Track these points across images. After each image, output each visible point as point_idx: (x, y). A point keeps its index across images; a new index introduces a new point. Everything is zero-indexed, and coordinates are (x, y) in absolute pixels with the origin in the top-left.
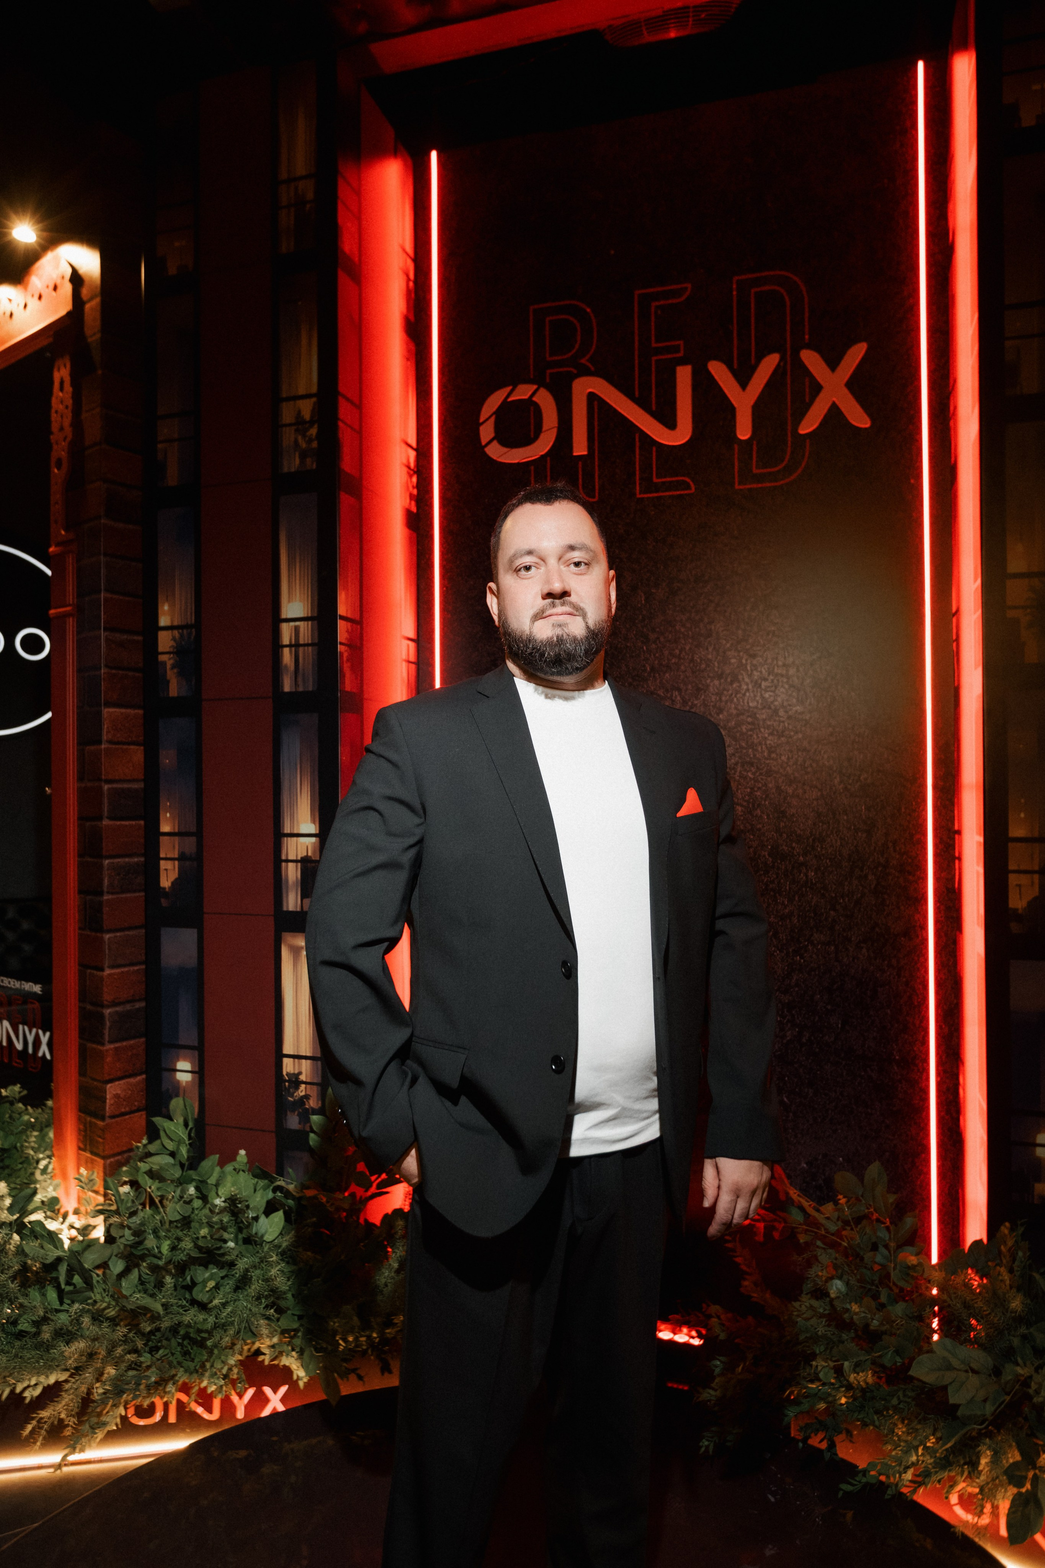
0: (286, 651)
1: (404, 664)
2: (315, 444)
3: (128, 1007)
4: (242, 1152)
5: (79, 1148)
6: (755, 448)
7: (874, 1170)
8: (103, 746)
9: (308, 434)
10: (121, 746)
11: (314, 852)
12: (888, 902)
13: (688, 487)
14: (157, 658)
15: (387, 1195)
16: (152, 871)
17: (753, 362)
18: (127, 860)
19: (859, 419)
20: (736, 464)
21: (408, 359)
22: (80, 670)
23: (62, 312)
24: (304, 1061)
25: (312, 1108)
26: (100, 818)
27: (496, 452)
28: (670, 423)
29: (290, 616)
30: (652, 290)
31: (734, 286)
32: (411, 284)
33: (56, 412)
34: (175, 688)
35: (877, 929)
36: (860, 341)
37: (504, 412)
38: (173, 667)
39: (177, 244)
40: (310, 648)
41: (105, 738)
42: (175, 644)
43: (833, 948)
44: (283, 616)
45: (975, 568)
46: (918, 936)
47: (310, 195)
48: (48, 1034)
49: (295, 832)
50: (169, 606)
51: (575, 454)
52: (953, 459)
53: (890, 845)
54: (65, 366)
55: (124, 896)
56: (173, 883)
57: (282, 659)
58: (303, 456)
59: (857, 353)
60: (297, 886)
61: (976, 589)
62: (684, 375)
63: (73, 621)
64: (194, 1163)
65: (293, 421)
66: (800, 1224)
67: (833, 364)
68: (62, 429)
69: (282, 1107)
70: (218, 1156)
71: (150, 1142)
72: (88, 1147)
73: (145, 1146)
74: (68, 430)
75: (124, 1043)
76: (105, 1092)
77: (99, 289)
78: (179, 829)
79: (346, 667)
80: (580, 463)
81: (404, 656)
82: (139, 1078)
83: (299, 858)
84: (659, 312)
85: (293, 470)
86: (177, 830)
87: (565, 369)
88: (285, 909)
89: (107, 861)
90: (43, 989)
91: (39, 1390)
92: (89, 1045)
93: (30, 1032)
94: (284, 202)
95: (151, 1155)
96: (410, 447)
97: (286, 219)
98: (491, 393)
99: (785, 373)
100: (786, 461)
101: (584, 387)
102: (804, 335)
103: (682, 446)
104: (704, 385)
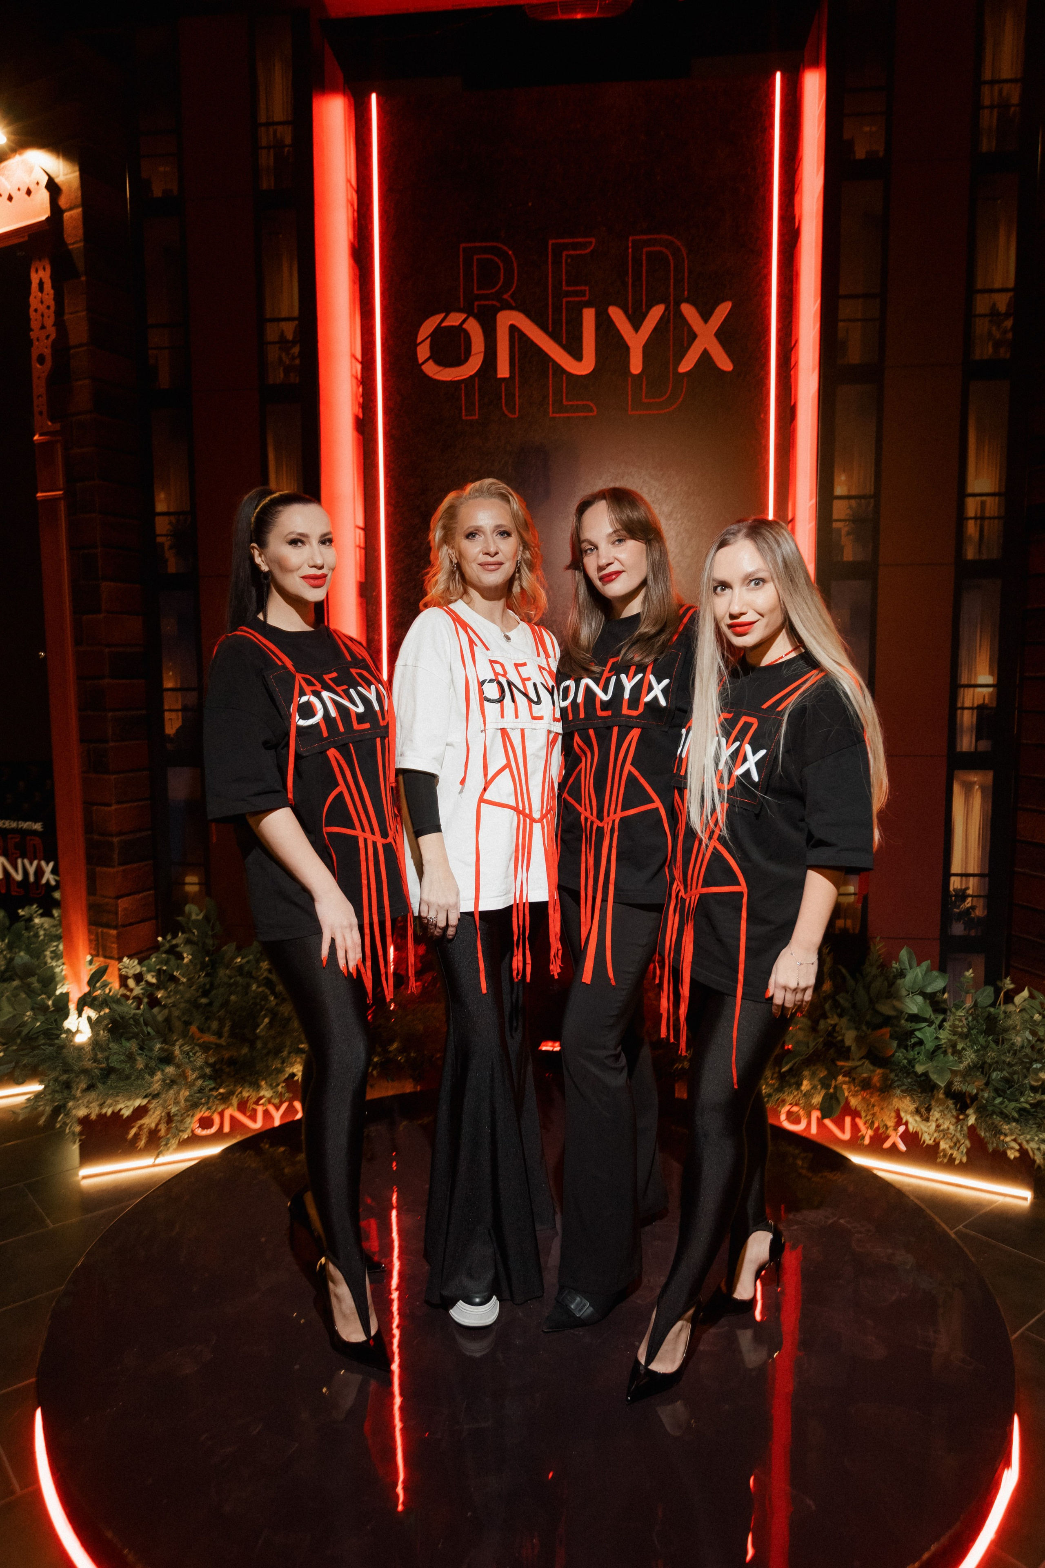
1: (358, 549)
2: (297, 362)
3: (131, 837)
5: (92, 955)
6: (644, 381)
8: (102, 615)
9: (291, 352)
10: (117, 615)
13: (591, 411)
14: (155, 540)
16: (156, 721)
17: (644, 310)
18: (125, 713)
19: (724, 363)
20: (630, 393)
21: (355, 283)
22: (73, 548)
23: (44, 218)
26: (101, 677)
27: (431, 370)
28: (578, 356)
30: (562, 241)
31: (630, 244)
32: (356, 214)
34: (173, 566)
36: (726, 300)
37: (438, 334)
38: (171, 548)
39: (162, 169)
41: (103, 607)
42: (172, 528)
45: (811, 490)
47: (288, 140)
50: (165, 494)
51: (499, 376)
52: (792, 403)
54: (44, 269)
56: (177, 730)
58: (287, 371)
59: (723, 310)
61: (812, 506)
62: (589, 316)
63: (64, 504)
65: (277, 340)
67: (706, 316)
68: (43, 327)
72: (101, 953)
73: (169, 941)
74: (51, 330)
75: (129, 866)
76: (117, 906)
77: (79, 200)
78: (181, 685)
80: (503, 385)
81: (358, 543)
82: (141, 895)
84: (569, 260)
85: (278, 382)
86: (179, 686)
87: (490, 303)
89: (110, 714)
90: (44, 826)
91: (131, 1109)
92: (98, 869)
93: (31, 864)
94: (264, 142)
95: (176, 946)
96: (357, 360)
97: (266, 159)
98: (427, 318)
99: (668, 321)
100: (668, 394)
101: (507, 319)
102: (684, 291)
103: (586, 375)
104: (605, 326)
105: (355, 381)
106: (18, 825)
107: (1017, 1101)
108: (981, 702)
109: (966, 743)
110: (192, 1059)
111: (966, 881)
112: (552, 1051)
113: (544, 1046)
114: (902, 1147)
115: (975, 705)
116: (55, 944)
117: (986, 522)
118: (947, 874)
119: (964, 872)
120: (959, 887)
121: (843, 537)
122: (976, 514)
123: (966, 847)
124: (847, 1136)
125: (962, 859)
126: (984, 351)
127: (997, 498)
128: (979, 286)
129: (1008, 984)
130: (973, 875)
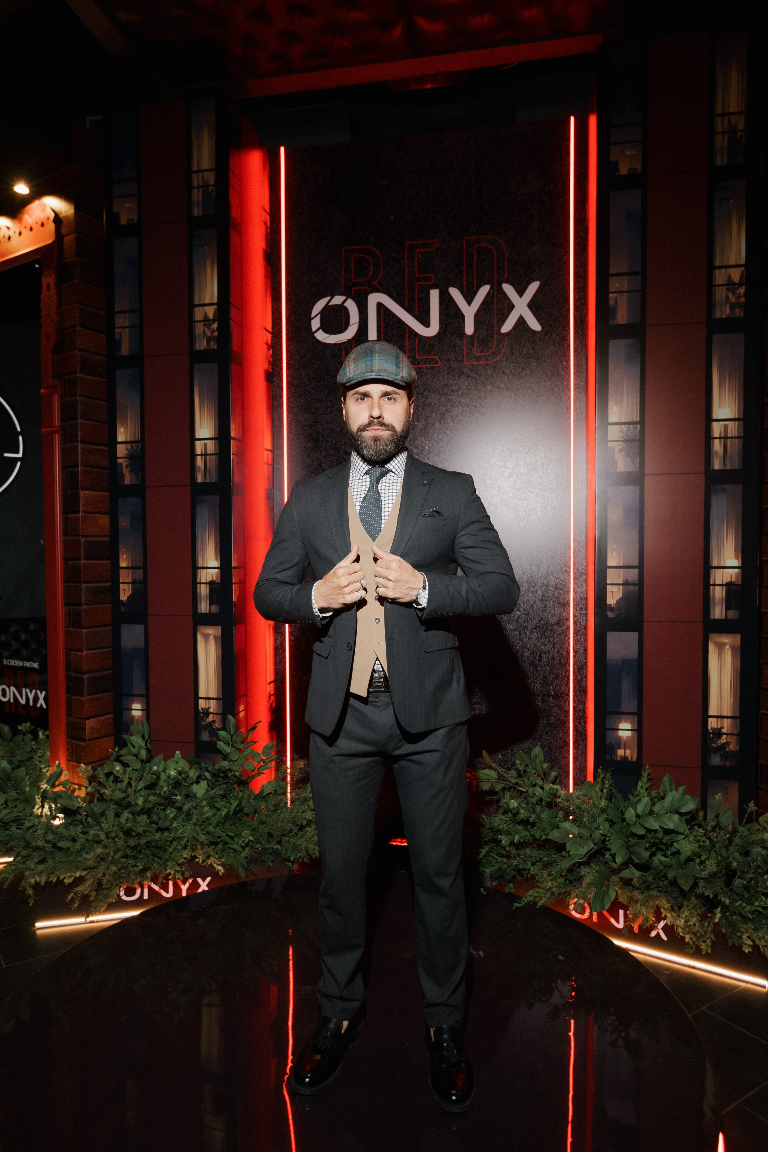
0: (199, 458)
1: (266, 465)
2: (216, 334)
3: (98, 674)
4: (178, 752)
5: (68, 760)
6: (476, 341)
7: (537, 750)
8: (80, 515)
9: (212, 327)
10: (91, 515)
11: (217, 577)
12: (548, 606)
13: (436, 363)
14: (117, 461)
15: (262, 775)
16: (115, 590)
17: (475, 289)
18: (95, 584)
19: (535, 325)
20: (465, 349)
21: (266, 277)
22: (63, 467)
23: (50, 241)
24: (212, 701)
25: (217, 728)
26: (79, 559)
27: (321, 336)
28: (426, 322)
29: (201, 437)
30: (415, 242)
31: (465, 243)
32: (268, 230)
33: (45, 304)
34: (128, 479)
35: (542, 622)
36: (536, 280)
37: (326, 311)
38: (127, 466)
39: (126, 205)
40: (214, 456)
41: (81, 509)
42: (128, 453)
43: (518, 633)
44: (197, 437)
46: (564, 625)
47: (212, 181)
48: (44, 693)
49: (205, 566)
50: (124, 429)
51: (369, 338)
53: (550, 573)
54: (51, 276)
55: (93, 606)
56: (128, 597)
57: (196, 462)
58: (209, 340)
59: (534, 287)
60: (207, 598)
62: (434, 295)
63: (58, 437)
64: (148, 761)
65: (202, 319)
66: (496, 780)
67: (521, 293)
68: (49, 315)
69: (198, 728)
70: (162, 755)
71: (120, 749)
72: (74, 759)
73: (117, 752)
74: (55, 317)
75: (96, 696)
76: (85, 725)
77: (73, 228)
78: (132, 564)
79: (236, 467)
81: (266, 461)
82: (104, 717)
83: (208, 582)
85: (202, 349)
86: (130, 566)
87: (363, 288)
88: (199, 612)
89: (84, 585)
90: (40, 666)
91: (72, 879)
92: (73, 697)
93: (31, 692)
94: (195, 184)
95: (122, 756)
96: (268, 331)
97: (197, 195)
98: (319, 300)
99: (493, 297)
100: (494, 349)
101: (374, 299)
102: (504, 274)
103: (432, 337)
104: (446, 302)
105: (266, 346)
106: (23, 664)
107: (752, 904)
108: (730, 580)
109: (718, 612)
110: (117, 844)
111: (721, 720)
112: (401, 846)
113: (395, 842)
114: (665, 938)
115: (724, 583)
116: (41, 751)
117: (729, 441)
118: (706, 716)
119: (719, 715)
120: (716, 727)
121: (616, 454)
122: (720, 434)
123: (721, 696)
124: (620, 925)
125: (718, 704)
126: (723, 312)
127: (737, 422)
128: (717, 264)
129: (752, 806)
130: (727, 717)
